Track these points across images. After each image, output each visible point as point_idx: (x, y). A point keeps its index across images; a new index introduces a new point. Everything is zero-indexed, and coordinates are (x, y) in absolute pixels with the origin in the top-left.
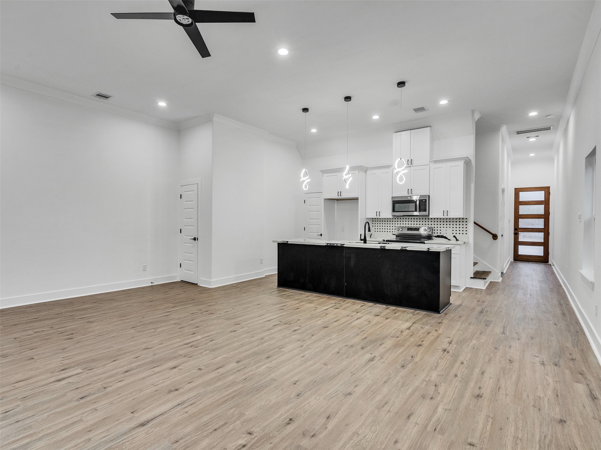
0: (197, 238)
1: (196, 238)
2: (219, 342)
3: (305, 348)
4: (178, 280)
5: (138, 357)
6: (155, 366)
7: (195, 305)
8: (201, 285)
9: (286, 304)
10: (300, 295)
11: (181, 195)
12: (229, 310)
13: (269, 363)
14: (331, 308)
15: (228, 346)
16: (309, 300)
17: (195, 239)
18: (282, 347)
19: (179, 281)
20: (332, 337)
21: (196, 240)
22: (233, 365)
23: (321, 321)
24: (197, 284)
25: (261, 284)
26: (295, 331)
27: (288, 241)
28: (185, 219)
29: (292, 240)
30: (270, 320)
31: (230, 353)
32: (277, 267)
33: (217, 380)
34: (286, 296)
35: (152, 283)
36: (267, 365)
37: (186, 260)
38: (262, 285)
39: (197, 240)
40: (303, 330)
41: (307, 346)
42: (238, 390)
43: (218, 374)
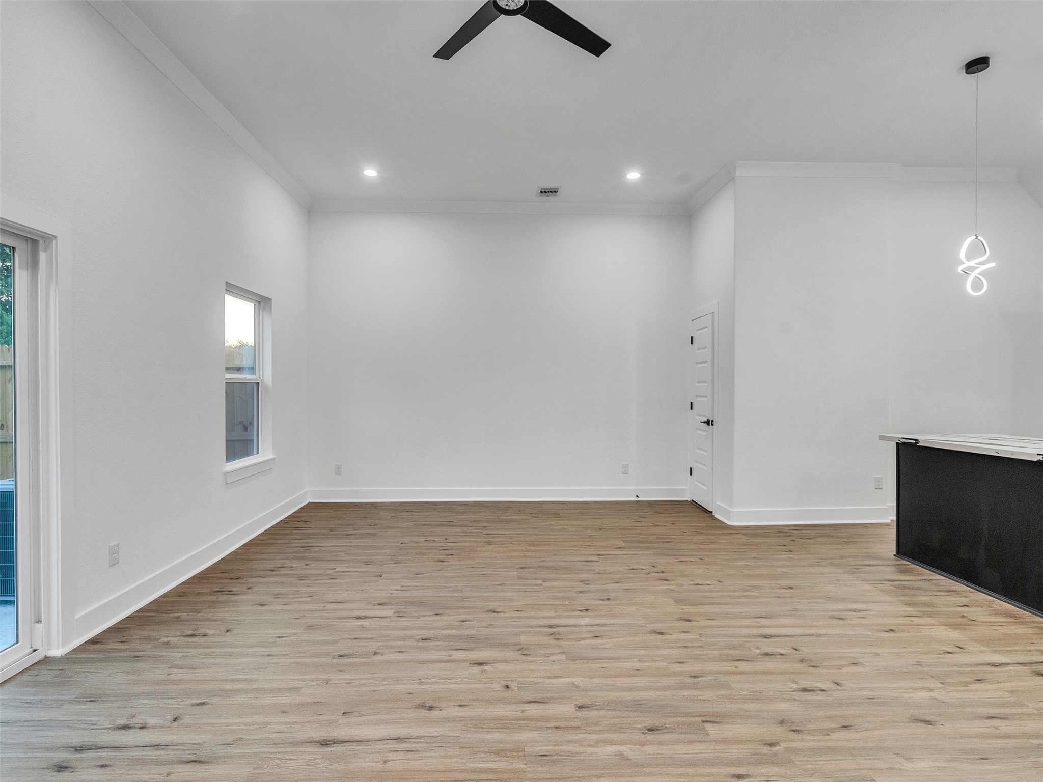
0: (712, 421)
1: (709, 420)
2: (604, 646)
3: (776, 754)
4: (687, 498)
5: (466, 621)
6: (465, 647)
7: (656, 554)
8: (716, 516)
9: (871, 608)
10: (946, 594)
11: (692, 337)
12: (706, 582)
13: (635, 744)
14: (1020, 668)
15: (610, 661)
16: (963, 616)
17: (708, 422)
18: (718, 720)
19: (689, 500)
20: (909, 766)
21: (709, 425)
22: (566, 709)
23: (932, 694)
24: (712, 512)
25: (855, 540)
26: (805, 690)
27: (917, 440)
28: (698, 382)
29: (928, 439)
30: (771, 637)
31: (594, 680)
32: (895, 505)
33: (502, 726)
34: (892, 586)
35: (637, 496)
36: (624, 749)
37: (699, 463)
38: (856, 542)
39: (712, 425)
40: (831, 699)
41: (788, 749)
42: (503, 771)
43: (520, 714)
